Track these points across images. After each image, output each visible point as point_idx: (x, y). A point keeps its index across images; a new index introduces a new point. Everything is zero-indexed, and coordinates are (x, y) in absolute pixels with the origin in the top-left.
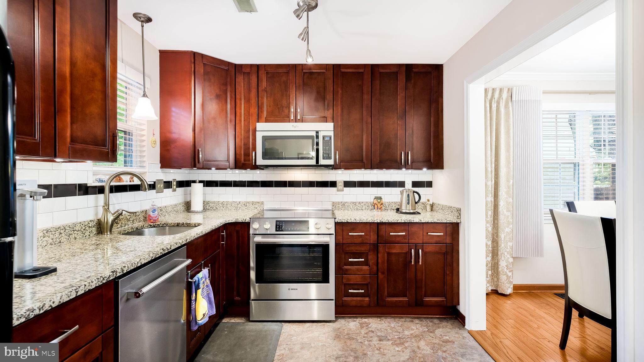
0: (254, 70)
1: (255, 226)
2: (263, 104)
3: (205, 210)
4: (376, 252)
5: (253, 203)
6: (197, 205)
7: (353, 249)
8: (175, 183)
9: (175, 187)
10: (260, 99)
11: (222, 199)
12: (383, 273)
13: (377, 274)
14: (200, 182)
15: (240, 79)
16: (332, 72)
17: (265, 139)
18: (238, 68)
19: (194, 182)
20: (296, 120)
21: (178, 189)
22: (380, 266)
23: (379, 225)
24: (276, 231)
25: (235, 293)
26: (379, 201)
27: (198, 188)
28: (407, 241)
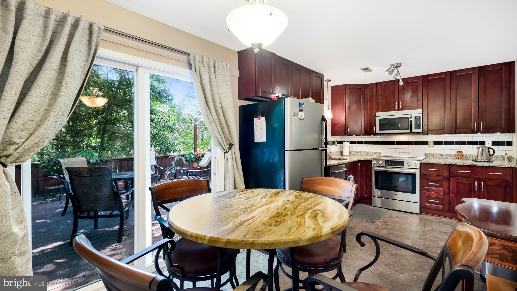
0: (375, 86)
1: (375, 162)
2: (379, 102)
3: (350, 155)
4: (448, 181)
5: (375, 153)
6: (346, 152)
7: (432, 178)
8: (336, 142)
9: (336, 144)
10: (378, 100)
11: (358, 150)
12: (453, 193)
13: (449, 193)
14: (347, 142)
15: (368, 92)
16: (422, 80)
17: (380, 120)
18: (366, 86)
19: (345, 142)
20: (399, 109)
21: (338, 145)
22: (451, 189)
23: (450, 166)
24: (385, 165)
25: (365, 193)
26: (459, 153)
27: (346, 144)
28: (472, 176)
